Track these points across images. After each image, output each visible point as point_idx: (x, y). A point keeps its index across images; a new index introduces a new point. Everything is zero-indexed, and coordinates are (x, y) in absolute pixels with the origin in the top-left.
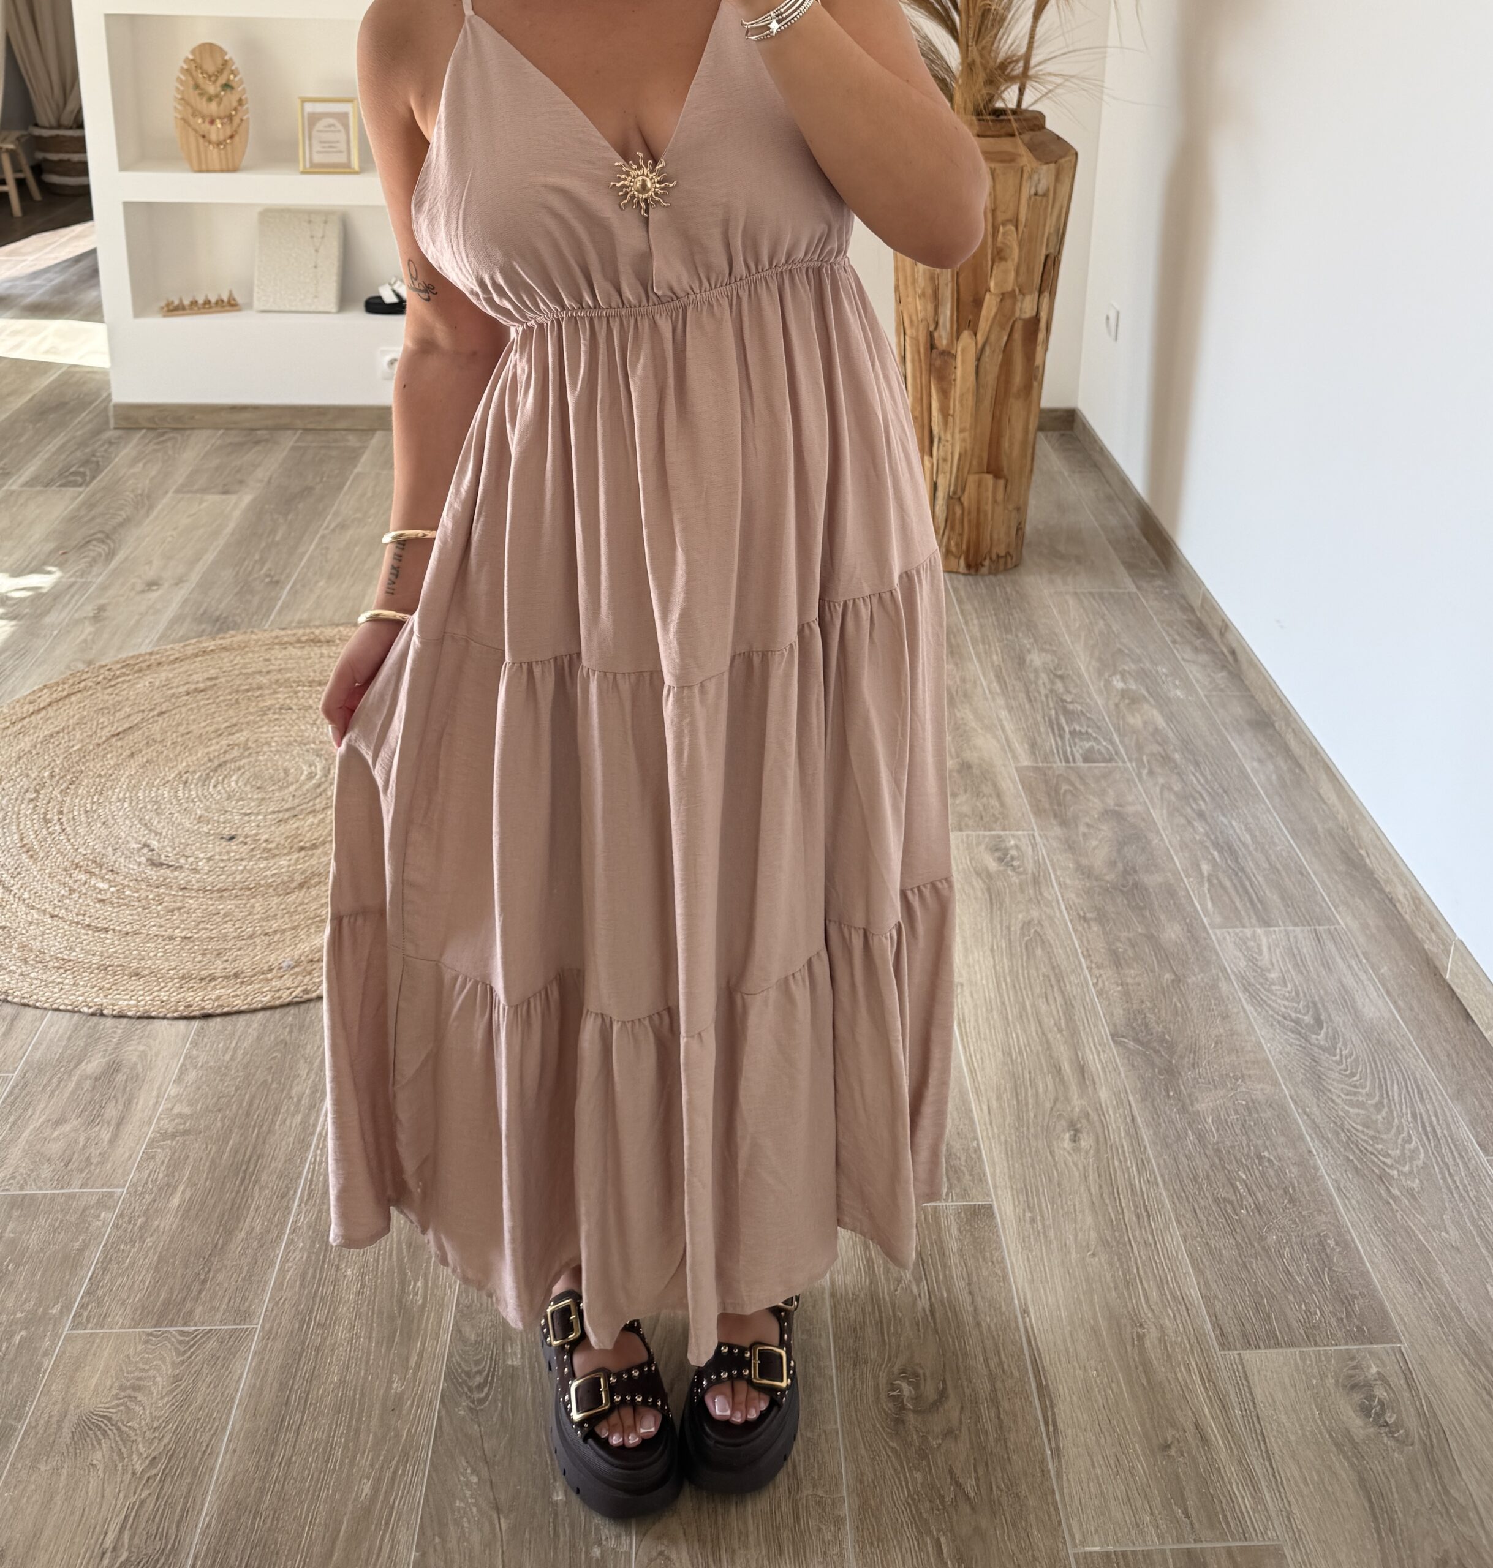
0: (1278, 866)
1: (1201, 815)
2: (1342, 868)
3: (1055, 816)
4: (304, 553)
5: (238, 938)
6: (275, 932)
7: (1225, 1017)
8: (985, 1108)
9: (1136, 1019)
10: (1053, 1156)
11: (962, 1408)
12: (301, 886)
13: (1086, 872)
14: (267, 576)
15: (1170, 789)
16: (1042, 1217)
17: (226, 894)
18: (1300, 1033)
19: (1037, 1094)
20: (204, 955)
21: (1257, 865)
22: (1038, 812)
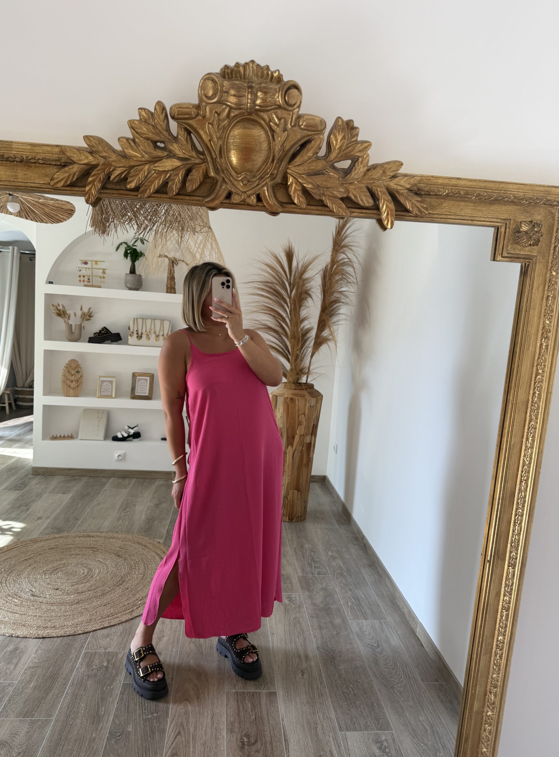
0: (372, 604)
1: (350, 590)
2: (390, 605)
3: (307, 589)
4: (86, 511)
5: (56, 617)
6: (67, 615)
7: (351, 644)
8: (277, 666)
9: (324, 644)
10: (296, 679)
11: (261, 745)
12: (77, 603)
13: (314, 604)
14: (74, 517)
15: (342, 582)
16: (291, 695)
17: (54, 604)
18: (372, 649)
19: (293, 663)
20: (45, 621)
21: (365, 604)
22: (302, 588)
